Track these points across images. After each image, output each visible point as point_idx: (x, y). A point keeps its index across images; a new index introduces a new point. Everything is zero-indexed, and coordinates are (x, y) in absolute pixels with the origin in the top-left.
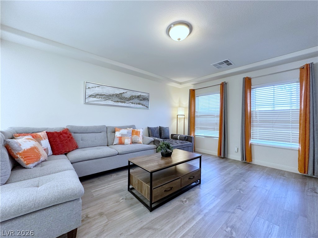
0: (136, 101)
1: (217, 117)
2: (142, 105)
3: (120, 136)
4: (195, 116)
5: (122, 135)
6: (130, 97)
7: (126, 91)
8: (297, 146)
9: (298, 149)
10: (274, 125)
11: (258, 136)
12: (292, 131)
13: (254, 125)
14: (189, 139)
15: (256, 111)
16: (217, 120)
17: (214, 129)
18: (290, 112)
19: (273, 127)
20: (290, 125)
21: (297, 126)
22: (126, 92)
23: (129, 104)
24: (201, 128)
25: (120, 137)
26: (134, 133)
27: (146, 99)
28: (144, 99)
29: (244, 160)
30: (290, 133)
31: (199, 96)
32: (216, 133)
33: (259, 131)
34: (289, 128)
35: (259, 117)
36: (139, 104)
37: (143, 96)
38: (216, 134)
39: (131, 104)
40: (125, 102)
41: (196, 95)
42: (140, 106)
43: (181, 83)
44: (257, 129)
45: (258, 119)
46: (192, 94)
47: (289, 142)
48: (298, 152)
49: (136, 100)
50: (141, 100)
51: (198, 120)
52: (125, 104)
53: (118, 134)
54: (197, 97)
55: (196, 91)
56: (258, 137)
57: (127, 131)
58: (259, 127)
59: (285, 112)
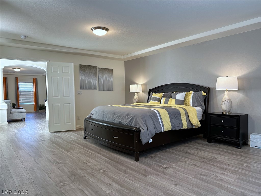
8: (33, 103)
15: (20, 92)
18: (31, 92)
30: (31, 99)
33: (22, 100)
45: (21, 95)
47: (31, 102)
48: (34, 105)
56: (22, 102)
58: (22, 98)
59: (29, 92)
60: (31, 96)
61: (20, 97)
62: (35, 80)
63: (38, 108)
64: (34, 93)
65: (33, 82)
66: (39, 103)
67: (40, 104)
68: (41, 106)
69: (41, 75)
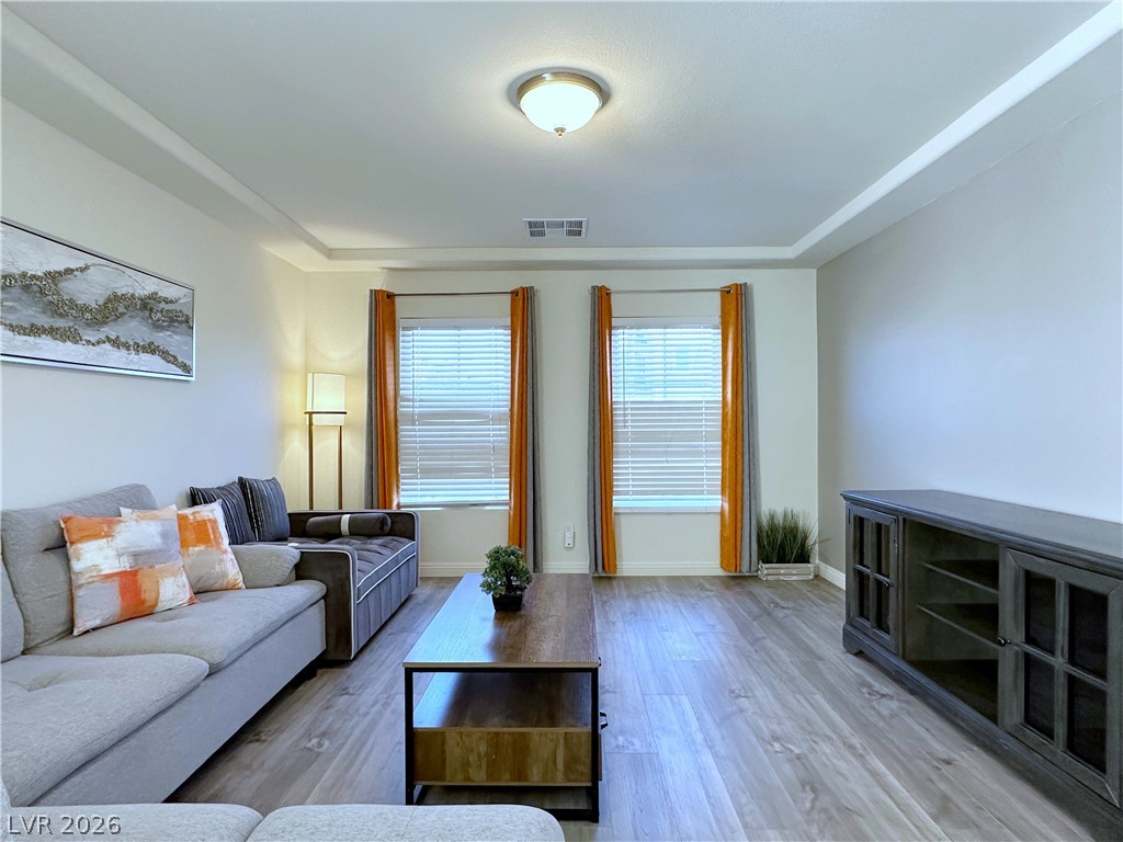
0: (134, 329)
1: (497, 419)
2: (166, 356)
3: (125, 564)
4: (399, 418)
5: (136, 555)
6: (101, 302)
7: (85, 260)
8: (717, 502)
9: (719, 510)
10: (668, 446)
11: (631, 483)
12: (707, 461)
13: (620, 450)
14: (399, 527)
15: (624, 403)
16: (500, 435)
17: (485, 472)
18: (701, 408)
19: (666, 452)
20: (701, 446)
21: (717, 446)
22: (82, 265)
23: (97, 348)
24: (428, 472)
25: (122, 574)
26: (191, 536)
27: (180, 320)
28: (172, 320)
29: (600, 568)
30: (702, 468)
31: (416, 328)
32: (493, 486)
33: (633, 468)
34: (699, 454)
35: (632, 421)
36: (151, 349)
37: (167, 301)
38: (497, 491)
39: (107, 346)
40: (75, 338)
41: (400, 323)
42: (153, 362)
43: (330, 253)
44: (628, 462)
45: (630, 429)
46: (384, 314)
47: (701, 492)
48: (719, 518)
49: (133, 323)
50: (157, 326)
51: (410, 437)
52: (79, 347)
53: (96, 558)
54: (405, 329)
55: (397, 299)
56: (631, 488)
57: (160, 529)
58: (634, 454)
59: (690, 409)
60: (696, 436)
61: (619, 445)
62: (733, 306)
63: (750, 548)
64: (724, 415)
65: (717, 320)
66: (758, 505)
67: (772, 517)
68: (773, 528)
69: (789, 252)
